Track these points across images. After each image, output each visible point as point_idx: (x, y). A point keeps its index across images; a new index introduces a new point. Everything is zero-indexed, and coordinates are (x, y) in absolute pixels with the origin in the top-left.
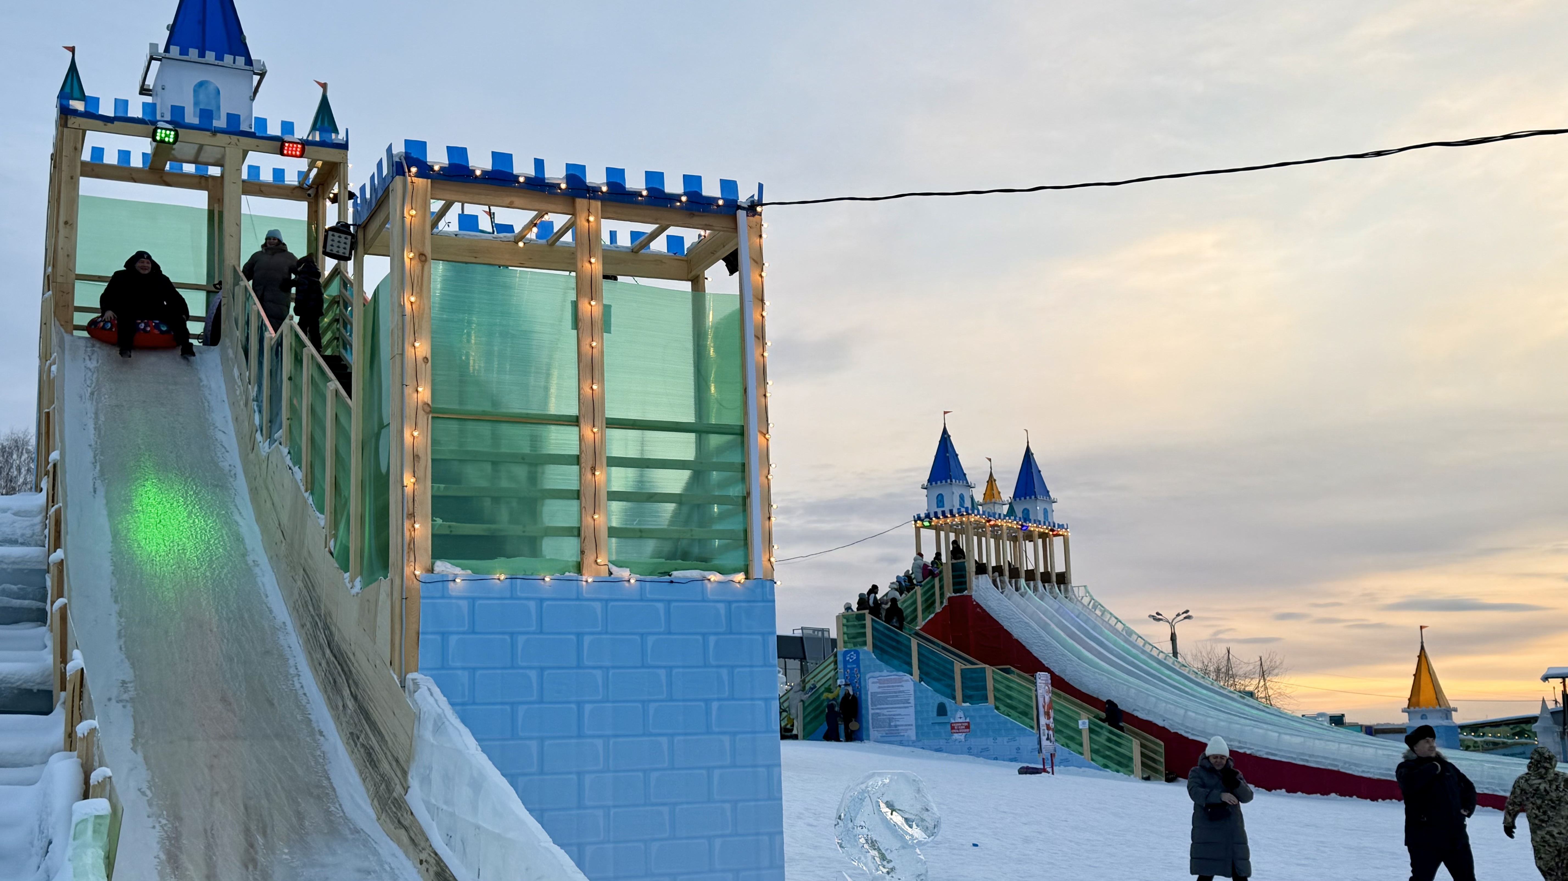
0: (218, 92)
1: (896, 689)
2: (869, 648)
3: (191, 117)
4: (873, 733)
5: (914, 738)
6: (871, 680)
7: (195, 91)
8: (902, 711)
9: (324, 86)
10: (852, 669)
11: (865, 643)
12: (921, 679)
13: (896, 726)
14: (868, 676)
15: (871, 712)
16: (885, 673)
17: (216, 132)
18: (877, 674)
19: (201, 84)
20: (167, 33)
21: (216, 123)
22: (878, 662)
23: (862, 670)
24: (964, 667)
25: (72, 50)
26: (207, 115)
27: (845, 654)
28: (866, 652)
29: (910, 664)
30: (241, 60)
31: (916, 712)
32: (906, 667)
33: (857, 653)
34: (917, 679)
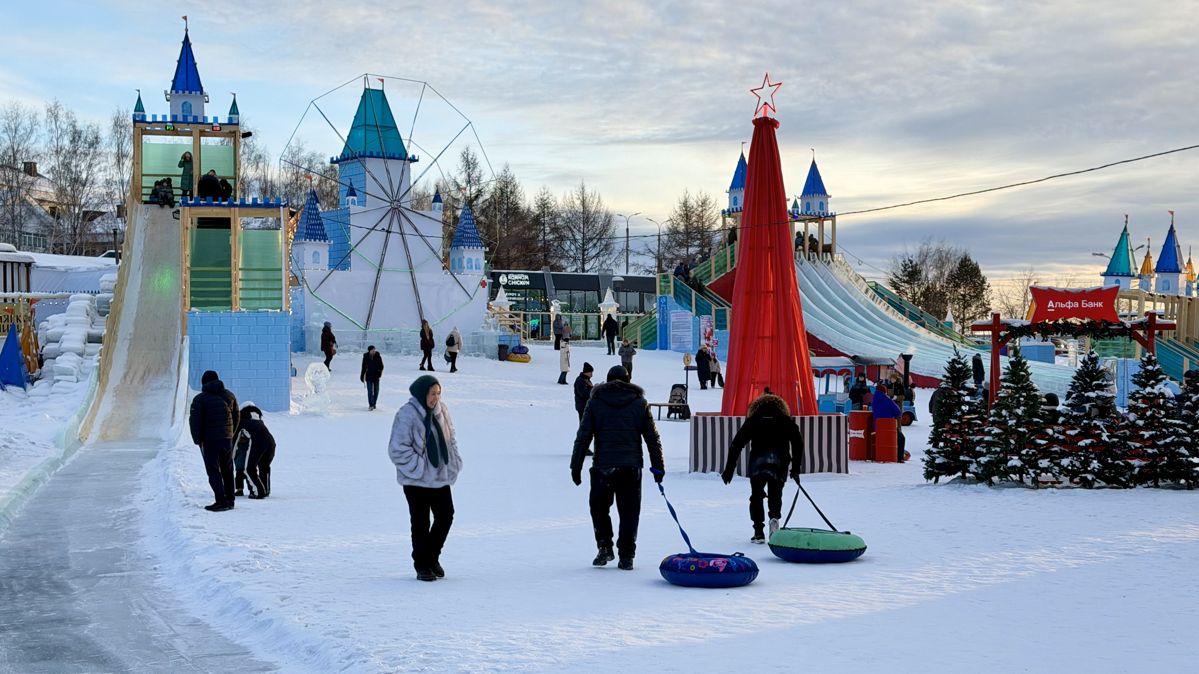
0: (191, 105)
1: (684, 320)
2: (672, 295)
3: (180, 119)
4: (673, 346)
5: (692, 349)
6: (673, 314)
7: (183, 106)
8: (686, 333)
9: (234, 95)
10: (663, 307)
11: (669, 292)
12: (696, 315)
13: (683, 342)
14: (671, 311)
15: (672, 333)
16: (679, 310)
17: (189, 123)
18: (675, 311)
19: (185, 103)
20: (171, 83)
21: (189, 120)
22: (676, 304)
23: (668, 308)
24: (717, 308)
25: (139, 91)
26: (185, 117)
27: (661, 298)
28: (671, 298)
29: (691, 306)
30: (198, 93)
31: (693, 334)
32: (689, 307)
33: (666, 298)
34: (694, 315)
